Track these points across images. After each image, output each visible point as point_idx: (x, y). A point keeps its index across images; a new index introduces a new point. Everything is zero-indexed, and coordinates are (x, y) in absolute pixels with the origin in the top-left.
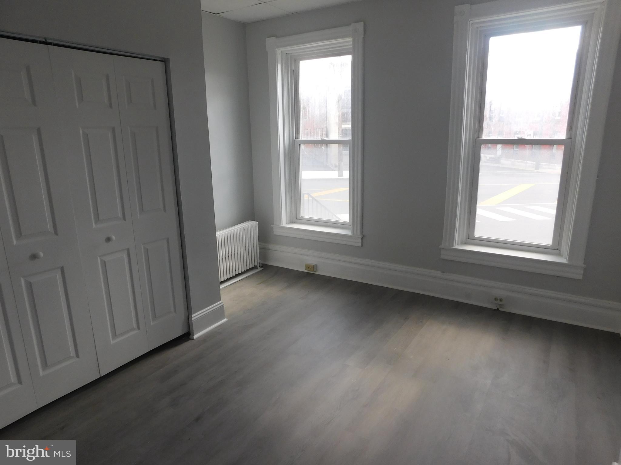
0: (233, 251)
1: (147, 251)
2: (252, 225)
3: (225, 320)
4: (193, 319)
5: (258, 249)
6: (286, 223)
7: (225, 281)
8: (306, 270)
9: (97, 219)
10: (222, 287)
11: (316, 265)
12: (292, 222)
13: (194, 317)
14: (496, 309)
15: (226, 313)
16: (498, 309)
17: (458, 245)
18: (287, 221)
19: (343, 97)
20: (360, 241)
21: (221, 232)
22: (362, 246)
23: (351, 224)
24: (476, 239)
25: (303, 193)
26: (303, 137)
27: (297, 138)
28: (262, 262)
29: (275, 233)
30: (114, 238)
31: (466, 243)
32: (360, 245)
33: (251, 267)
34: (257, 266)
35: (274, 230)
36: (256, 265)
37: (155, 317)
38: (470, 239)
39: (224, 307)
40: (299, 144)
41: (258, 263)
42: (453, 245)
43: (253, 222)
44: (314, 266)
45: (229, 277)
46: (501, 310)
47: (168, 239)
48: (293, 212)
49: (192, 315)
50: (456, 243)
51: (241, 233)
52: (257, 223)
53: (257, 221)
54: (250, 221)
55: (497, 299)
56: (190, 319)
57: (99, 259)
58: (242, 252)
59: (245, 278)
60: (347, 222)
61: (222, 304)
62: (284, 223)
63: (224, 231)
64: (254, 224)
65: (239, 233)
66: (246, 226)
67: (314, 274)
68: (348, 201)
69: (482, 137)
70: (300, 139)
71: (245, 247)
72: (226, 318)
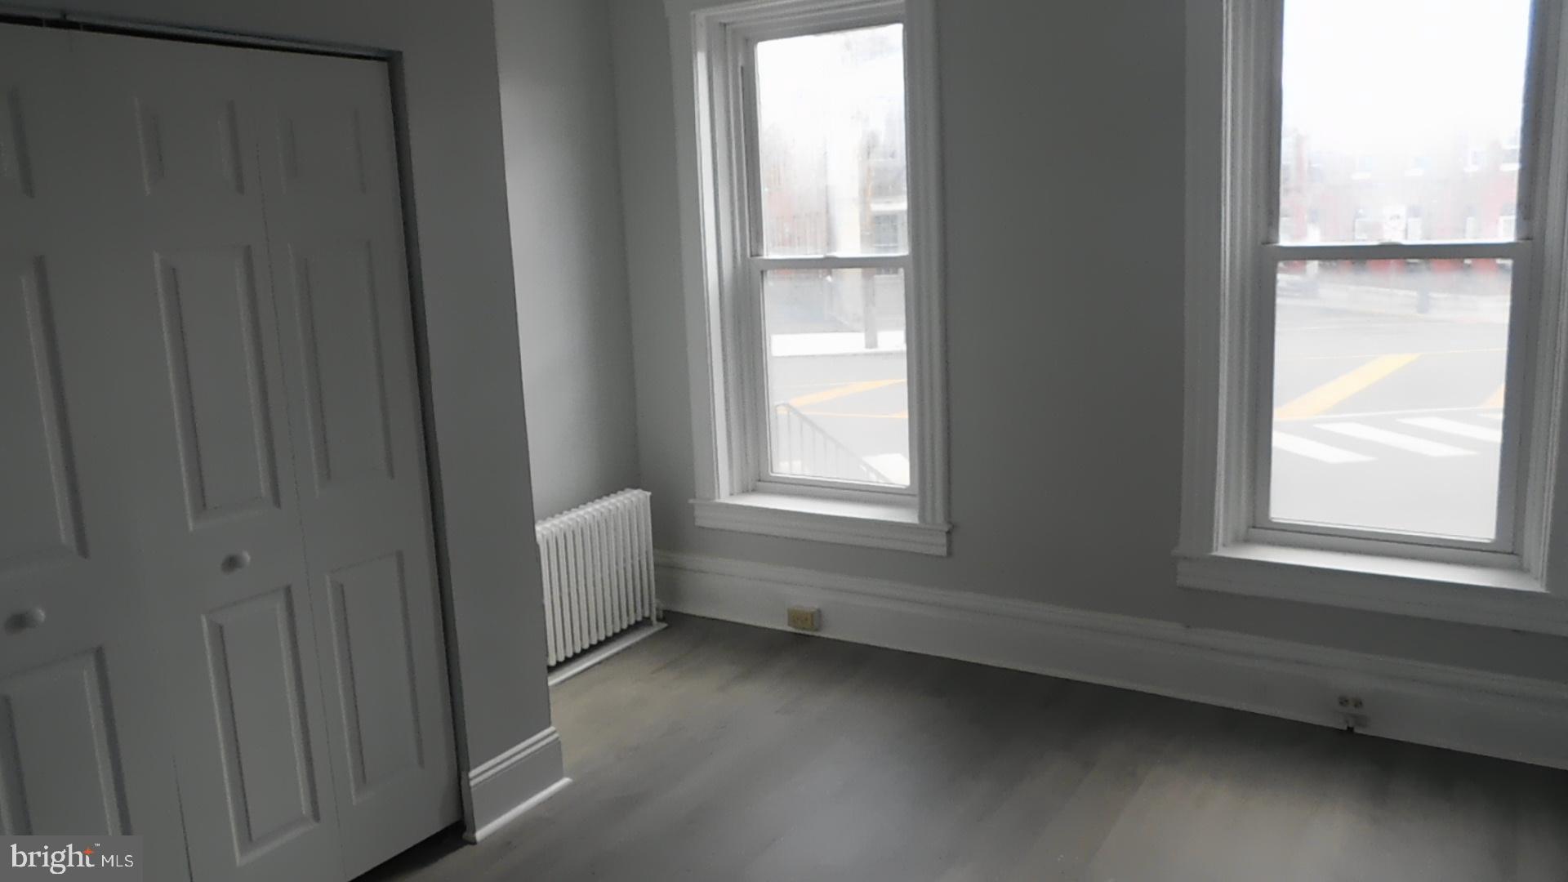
0: (582, 582)
1: (340, 591)
2: (633, 501)
3: (565, 781)
4: (472, 783)
5: (652, 567)
6: (728, 494)
7: (560, 665)
8: (789, 625)
9: (201, 505)
10: (553, 680)
11: (819, 611)
12: (747, 490)
13: (475, 777)
14: (1345, 728)
15: (568, 761)
16: (1350, 730)
17: (1224, 545)
18: (731, 483)
19: (882, 139)
20: (944, 540)
21: (548, 525)
22: (950, 553)
23: (916, 491)
24: (1275, 527)
25: (776, 403)
26: (771, 252)
27: (756, 254)
28: (663, 606)
29: (699, 522)
30: (247, 557)
31: (1248, 541)
32: (943, 551)
33: (632, 622)
34: (649, 618)
35: (697, 513)
36: (647, 614)
37: (362, 779)
38: (1261, 528)
39: (560, 742)
40: (762, 272)
41: (654, 610)
42: (1210, 548)
43: (636, 492)
44: (812, 615)
45: (570, 654)
46: (1358, 730)
47: (400, 556)
48: (749, 461)
49: (469, 770)
50: (1221, 540)
51: (603, 525)
52: (649, 494)
53: (648, 490)
54: (628, 490)
55: (1347, 701)
56: (463, 783)
57: (204, 619)
58: (607, 581)
59: (617, 654)
60: (903, 487)
61: (556, 736)
62: (726, 492)
63: (556, 521)
64: (639, 499)
65: (599, 526)
66: (619, 504)
67: (813, 636)
68: (906, 416)
69: (1277, 242)
70: (765, 257)
71: (617, 564)
72: (567, 776)
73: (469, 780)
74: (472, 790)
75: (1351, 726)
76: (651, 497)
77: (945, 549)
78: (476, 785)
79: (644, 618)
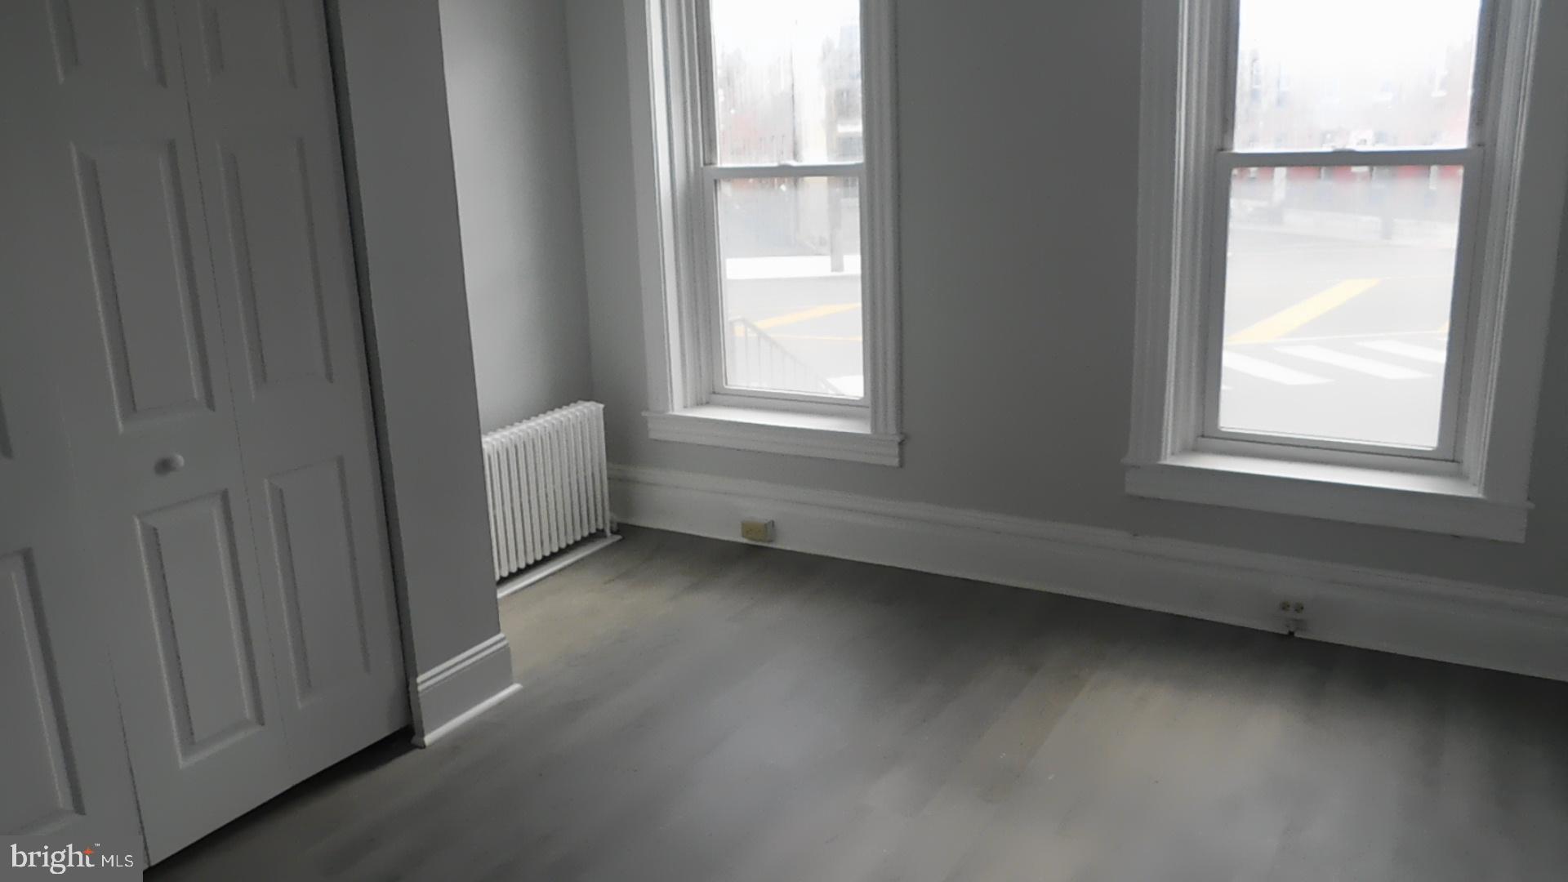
1: (279, 495)
2: (586, 413)
3: (514, 687)
4: (420, 688)
6: (681, 407)
7: (512, 576)
8: (743, 536)
9: (131, 406)
10: (502, 593)
11: (772, 522)
12: (700, 404)
13: (423, 682)
14: (1286, 633)
15: (517, 668)
16: (1291, 634)
17: (1172, 454)
18: (685, 397)
19: (837, 45)
20: (896, 451)
21: (497, 436)
22: (901, 465)
23: (868, 403)
24: (1224, 435)
25: (730, 319)
26: (725, 160)
27: (709, 163)
28: (618, 519)
29: (652, 435)
30: (180, 460)
31: (1196, 450)
32: (895, 462)
33: (586, 534)
34: (603, 531)
35: (650, 425)
36: (601, 527)
37: (307, 684)
38: (1209, 437)
39: (509, 648)
40: (716, 182)
41: (608, 522)
42: (1158, 455)
43: (588, 404)
44: (766, 525)
45: (522, 566)
46: (1297, 635)
47: (340, 461)
48: (703, 375)
49: (416, 676)
50: (1169, 451)
51: (554, 437)
52: (602, 406)
53: (601, 402)
54: (580, 402)
55: (1288, 606)
56: (410, 688)
57: (137, 521)
58: (559, 492)
59: (570, 566)
60: (857, 399)
61: (504, 643)
62: (680, 404)
63: (506, 433)
64: (591, 411)
65: (550, 438)
66: (570, 416)
67: (767, 548)
68: (860, 339)
69: (1232, 148)
70: (719, 165)
71: (569, 476)
72: (518, 682)
73: (416, 685)
74: (420, 695)
75: (1292, 630)
76: (604, 409)
77: (897, 460)
78: (424, 690)
79: (597, 530)
